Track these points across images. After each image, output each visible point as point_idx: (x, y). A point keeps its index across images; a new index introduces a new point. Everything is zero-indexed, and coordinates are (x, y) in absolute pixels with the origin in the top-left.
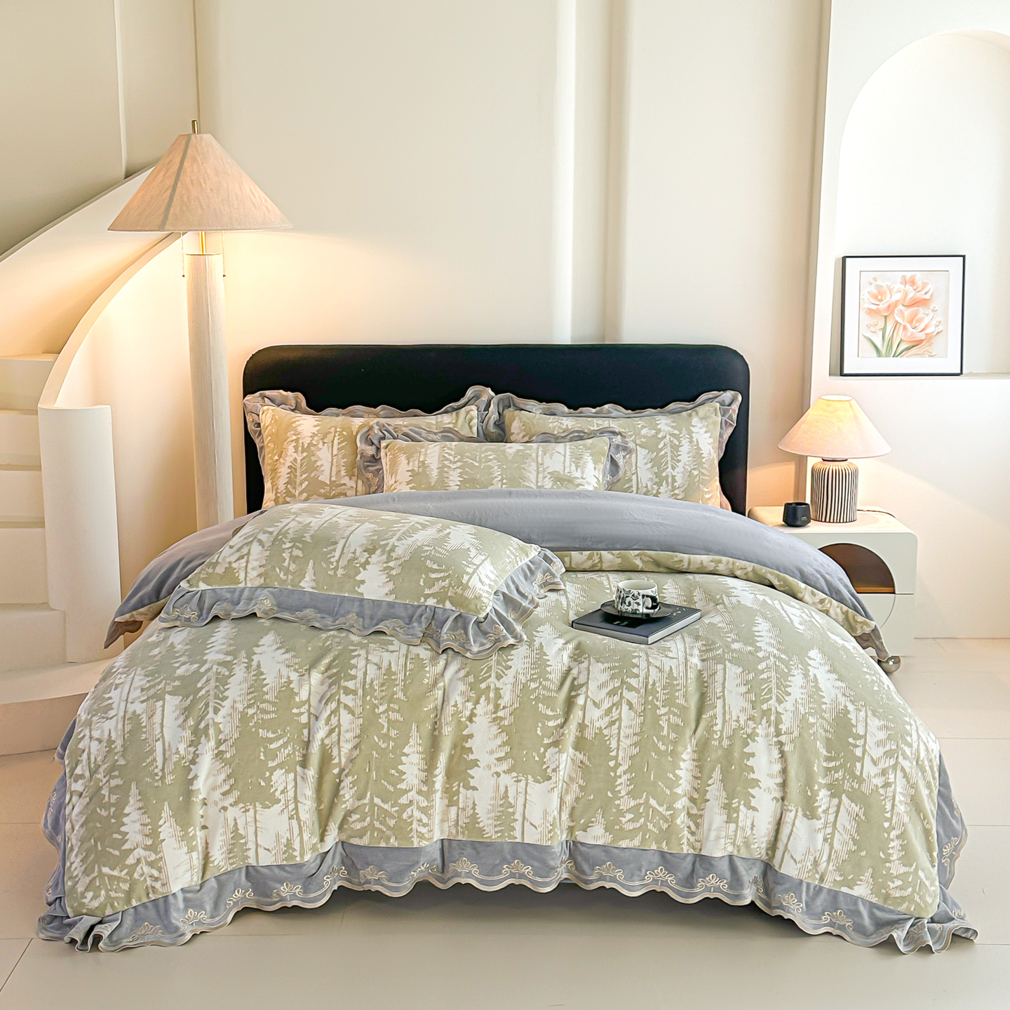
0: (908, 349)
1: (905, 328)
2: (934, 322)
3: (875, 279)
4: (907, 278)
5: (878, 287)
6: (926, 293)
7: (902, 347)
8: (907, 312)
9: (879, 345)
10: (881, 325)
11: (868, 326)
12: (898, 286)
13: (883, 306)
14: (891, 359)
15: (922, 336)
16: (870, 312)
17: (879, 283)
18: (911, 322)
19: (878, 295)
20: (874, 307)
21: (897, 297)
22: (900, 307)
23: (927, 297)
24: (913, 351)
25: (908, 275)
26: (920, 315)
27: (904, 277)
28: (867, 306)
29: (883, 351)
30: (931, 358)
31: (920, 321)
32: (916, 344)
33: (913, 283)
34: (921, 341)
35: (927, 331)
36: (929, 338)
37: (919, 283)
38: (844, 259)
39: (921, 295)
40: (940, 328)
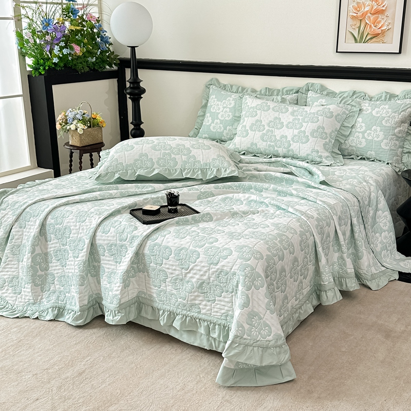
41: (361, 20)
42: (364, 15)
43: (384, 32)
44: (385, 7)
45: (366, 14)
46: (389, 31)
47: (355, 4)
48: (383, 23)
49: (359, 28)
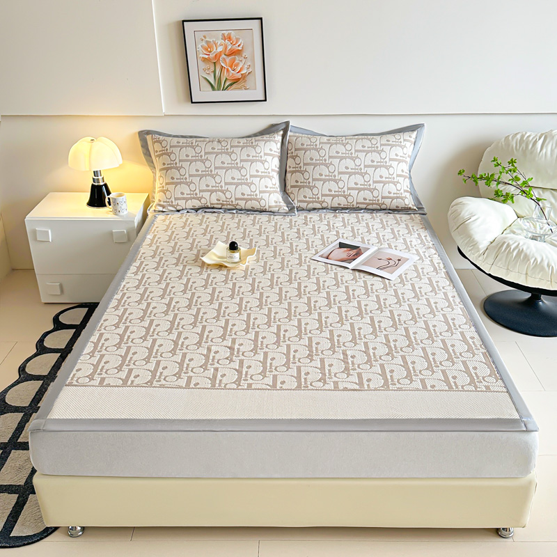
0: (231, 85)
1: (228, 70)
2: (246, 66)
3: (205, 37)
4: (226, 35)
5: (207, 42)
6: (239, 46)
7: (227, 84)
8: (228, 59)
9: (213, 83)
10: (212, 69)
11: (204, 70)
12: (220, 41)
13: (212, 56)
14: (221, 92)
15: (239, 76)
16: (204, 60)
17: (207, 39)
18: (231, 67)
19: (208, 48)
20: (207, 56)
21: (220, 49)
22: (223, 56)
23: (240, 48)
24: (234, 86)
25: (226, 33)
26: (237, 61)
27: (223, 34)
28: (201, 56)
29: (216, 88)
30: (246, 91)
31: (237, 65)
32: (236, 81)
33: (230, 39)
34: (239, 79)
35: (242, 72)
36: (244, 76)
37: (234, 39)
38: (183, 21)
39: (236, 47)
40: (250, 70)
41: (215, 63)
42: (218, 56)
43: (245, 77)
44: (241, 46)
45: (220, 56)
46: (250, 75)
47: (204, 43)
48: (242, 66)
49: (214, 72)
